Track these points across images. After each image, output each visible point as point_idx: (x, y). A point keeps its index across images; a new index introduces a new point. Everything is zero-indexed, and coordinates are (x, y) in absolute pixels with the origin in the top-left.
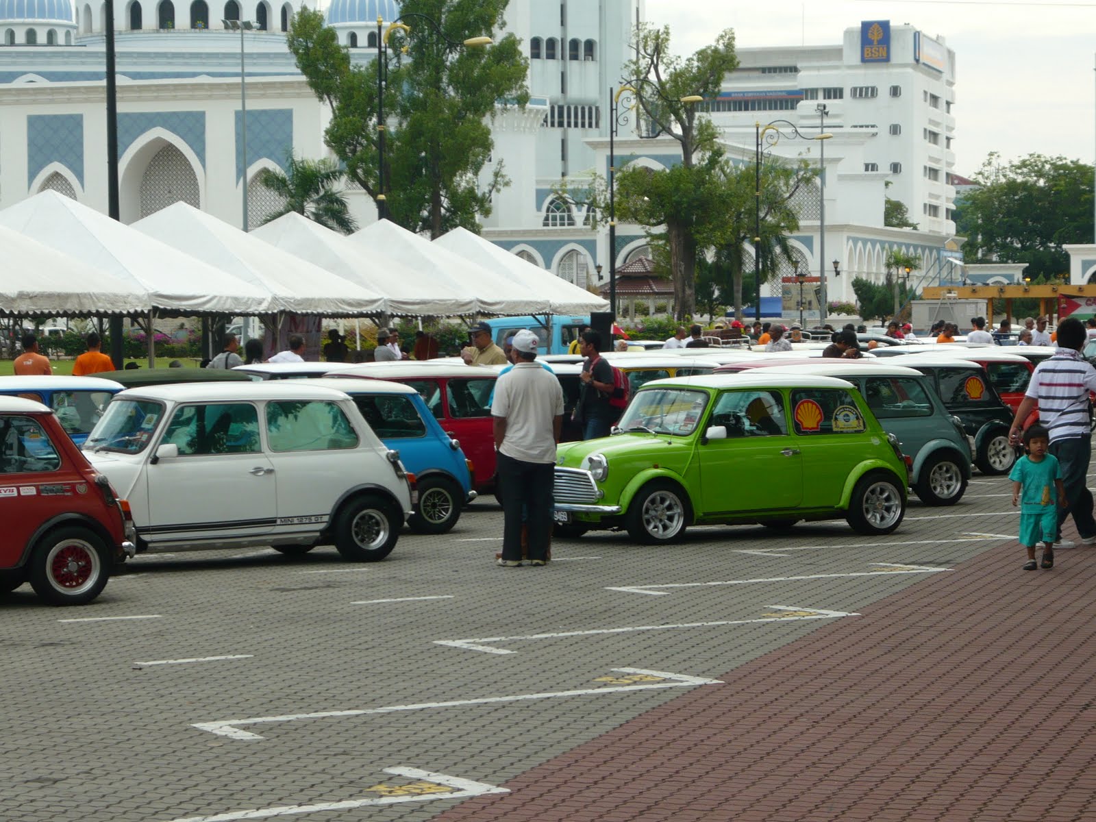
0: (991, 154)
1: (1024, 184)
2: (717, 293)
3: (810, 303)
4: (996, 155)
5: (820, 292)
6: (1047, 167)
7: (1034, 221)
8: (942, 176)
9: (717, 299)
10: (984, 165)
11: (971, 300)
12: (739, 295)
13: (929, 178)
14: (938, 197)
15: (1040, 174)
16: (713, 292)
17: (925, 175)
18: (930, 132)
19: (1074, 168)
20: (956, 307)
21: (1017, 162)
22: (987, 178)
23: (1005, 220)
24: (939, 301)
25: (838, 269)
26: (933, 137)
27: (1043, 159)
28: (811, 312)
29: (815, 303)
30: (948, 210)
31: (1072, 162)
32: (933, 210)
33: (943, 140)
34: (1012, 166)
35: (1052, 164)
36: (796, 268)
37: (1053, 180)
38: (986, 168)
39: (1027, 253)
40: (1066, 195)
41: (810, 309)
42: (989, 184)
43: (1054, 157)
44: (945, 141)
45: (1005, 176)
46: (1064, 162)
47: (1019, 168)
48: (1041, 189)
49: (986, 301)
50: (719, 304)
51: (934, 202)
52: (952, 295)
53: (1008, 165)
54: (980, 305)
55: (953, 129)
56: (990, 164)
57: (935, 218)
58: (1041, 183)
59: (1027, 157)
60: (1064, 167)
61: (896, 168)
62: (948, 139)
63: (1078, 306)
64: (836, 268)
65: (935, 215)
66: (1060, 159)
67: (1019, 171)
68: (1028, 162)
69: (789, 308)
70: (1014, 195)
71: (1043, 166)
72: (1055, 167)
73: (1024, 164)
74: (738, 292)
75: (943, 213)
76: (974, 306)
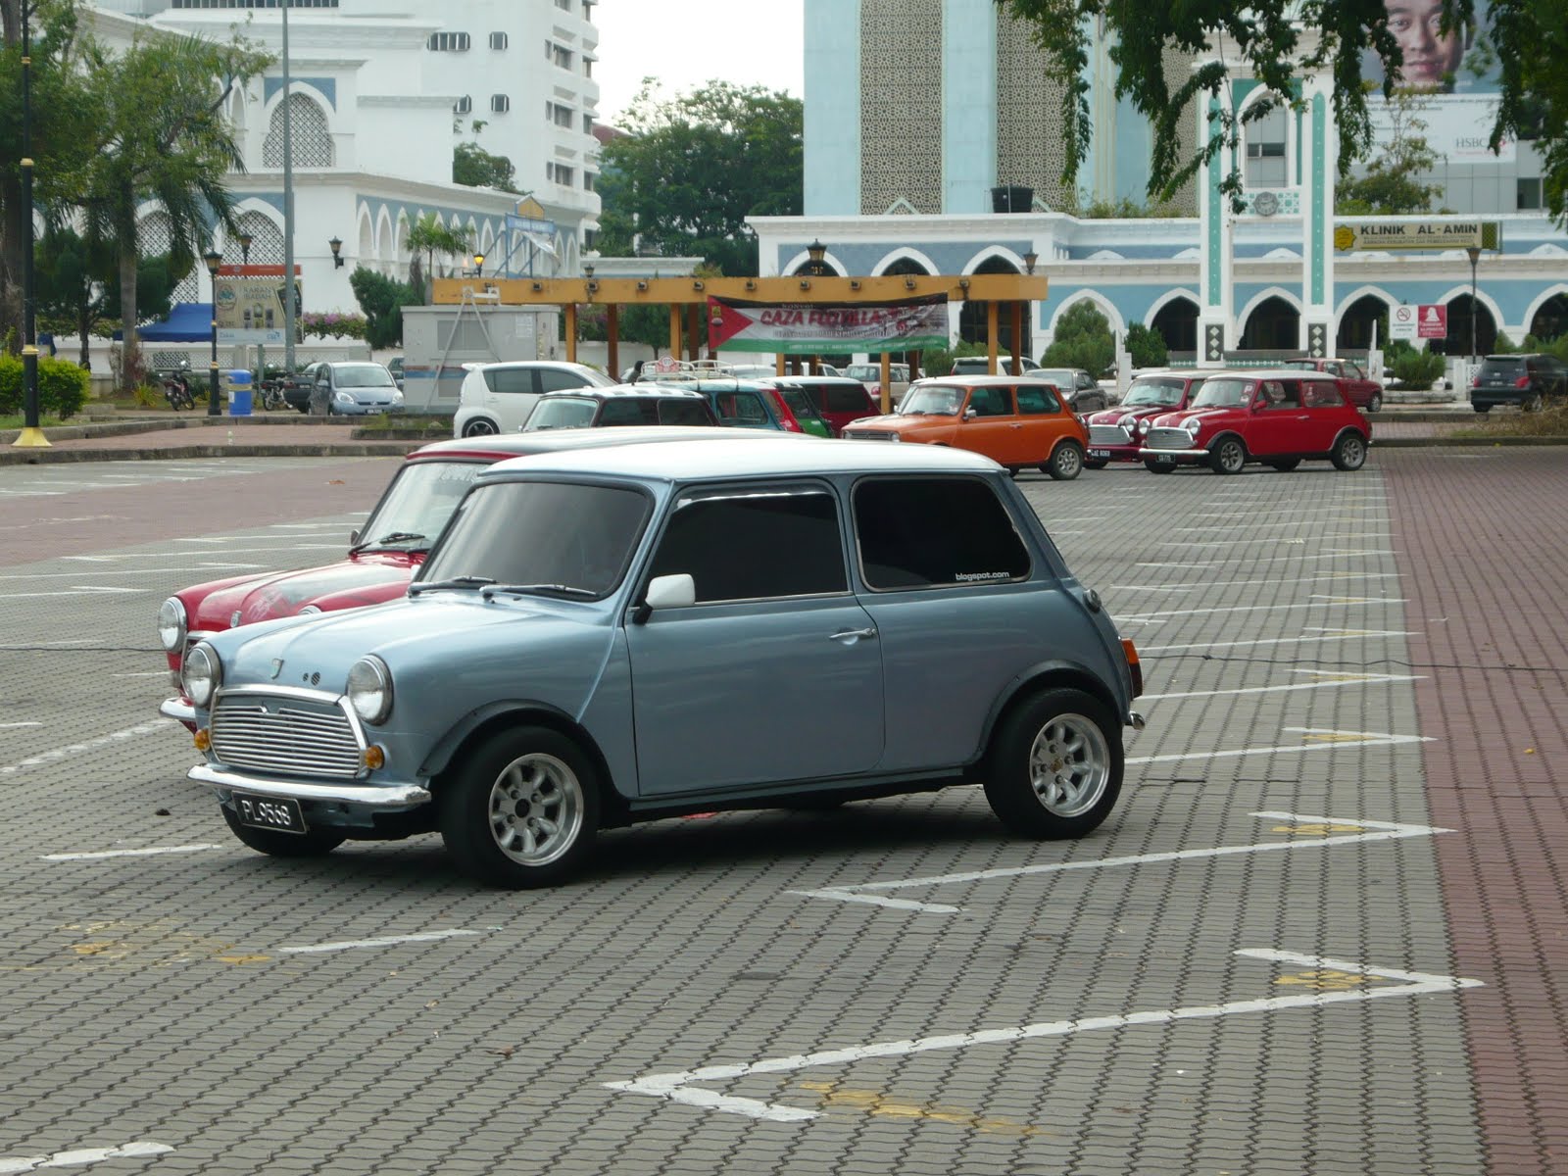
0: (647, 81)
1: (701, 130)
2: (96, 294)
3: (270, 315)
4: (654, 82)
5: (290, 297)
6: (737, 102)
7: (719, 191)
8: (578, 120)
9: (96, 306)
10: (636, 99)
11: (526, 307)
12: (130, 299)
13: (557, 122)
14: (571, 154)
15: (726, 114)
16: (88, 293)
17: (549, 117)
18: (556, 47)
19: (781, 105)
20: (493, 320)
21: (689, 96)
22: (642, 119)
23: (672, 188)
24: (459, 309)
25: (340, 255)
26: (564, 56)
27: (730, 90)
28: (272, 332)
29: (279, 316)
30: (588, 176)
31: (776, 95)
32: (564, 174)
33: (577, 61)
34: (681, 101)
35: (743, 98)
36: (245, 250)
37: (748, 123)
38: (639, 104)
39: (707, 243)
40: (767, 148)
41: (269, 326)
42: (645, 132)
43: (748, 87)
44: (582, 66)
45: (669, 117)
46: (764, 94)
47: (689, 104)
48: (726, 139)
49: (559, 309)
50: (102, 315)
51: (565, 161)
52: (489, 296)
53: (674, 100)
54: (542, 318)
55: (595, 45)
56: (645, 96)
57: (566, 188)
58: (728, 129)
59: (706, 87)
60: (765, 103)
61: (500, 104)
62: (588, 61)
63: (745, 322)
64: (336, 252)
65: (568, 181)
66: (759, 91)
67: (693, 109)
68: (706, 95)
69: (231, 325)
70: (685, 148)
71: (730, 101)
72: (752, 104)
73: (699, 98)
74: (128, 291)
75: (579, 179)
76: (530, 318)
